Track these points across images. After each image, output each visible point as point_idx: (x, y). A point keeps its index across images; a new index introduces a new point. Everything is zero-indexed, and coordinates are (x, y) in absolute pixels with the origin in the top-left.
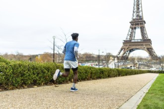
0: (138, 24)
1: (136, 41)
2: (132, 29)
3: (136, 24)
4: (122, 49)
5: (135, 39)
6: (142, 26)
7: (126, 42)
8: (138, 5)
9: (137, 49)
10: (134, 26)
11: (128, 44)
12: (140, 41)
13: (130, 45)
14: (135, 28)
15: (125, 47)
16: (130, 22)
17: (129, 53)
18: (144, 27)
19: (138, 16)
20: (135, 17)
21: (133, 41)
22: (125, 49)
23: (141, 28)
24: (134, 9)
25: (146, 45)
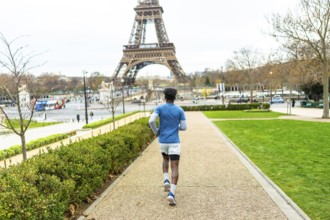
0: (149, 14)
1: (148, 47)
2: (140, 23)
3: (146, 14)
4: (122, 64)
5: (146, 42)
6: (157, 16)
7: (129, 49)
9: (150, 62)
10: (143, 17)
11: (133, 54)
12: (154, 46)
13: (136, 55)
14: (145, 21)
15: (127, 59)
16: (135, 9)
17: (136, 72)
18: (160, 20)
21: (142, 47)
22: (127, 64)
23: (156, 21)
25: (166, 55)
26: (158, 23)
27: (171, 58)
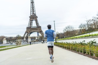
0: (34, 18)
1: (34, 27)
2: (31, 21)
3: (33, 18)
4: (26, 32)
6: (36, 19)
7: (28, 28)
8: (33, 8)
9: (34, 32)
10: (32, 19)
11: (29, 29)
12: (35, 27)
16: (30, 17)
18: (37, 20)
19: (33, 13)
20: (32, 14)
21: (32, 27)
22: (28, 32)
23: (36, 20)
24: (31, 10)
25: (39, 29)
26: (36, 21)
27: (40, 30)
